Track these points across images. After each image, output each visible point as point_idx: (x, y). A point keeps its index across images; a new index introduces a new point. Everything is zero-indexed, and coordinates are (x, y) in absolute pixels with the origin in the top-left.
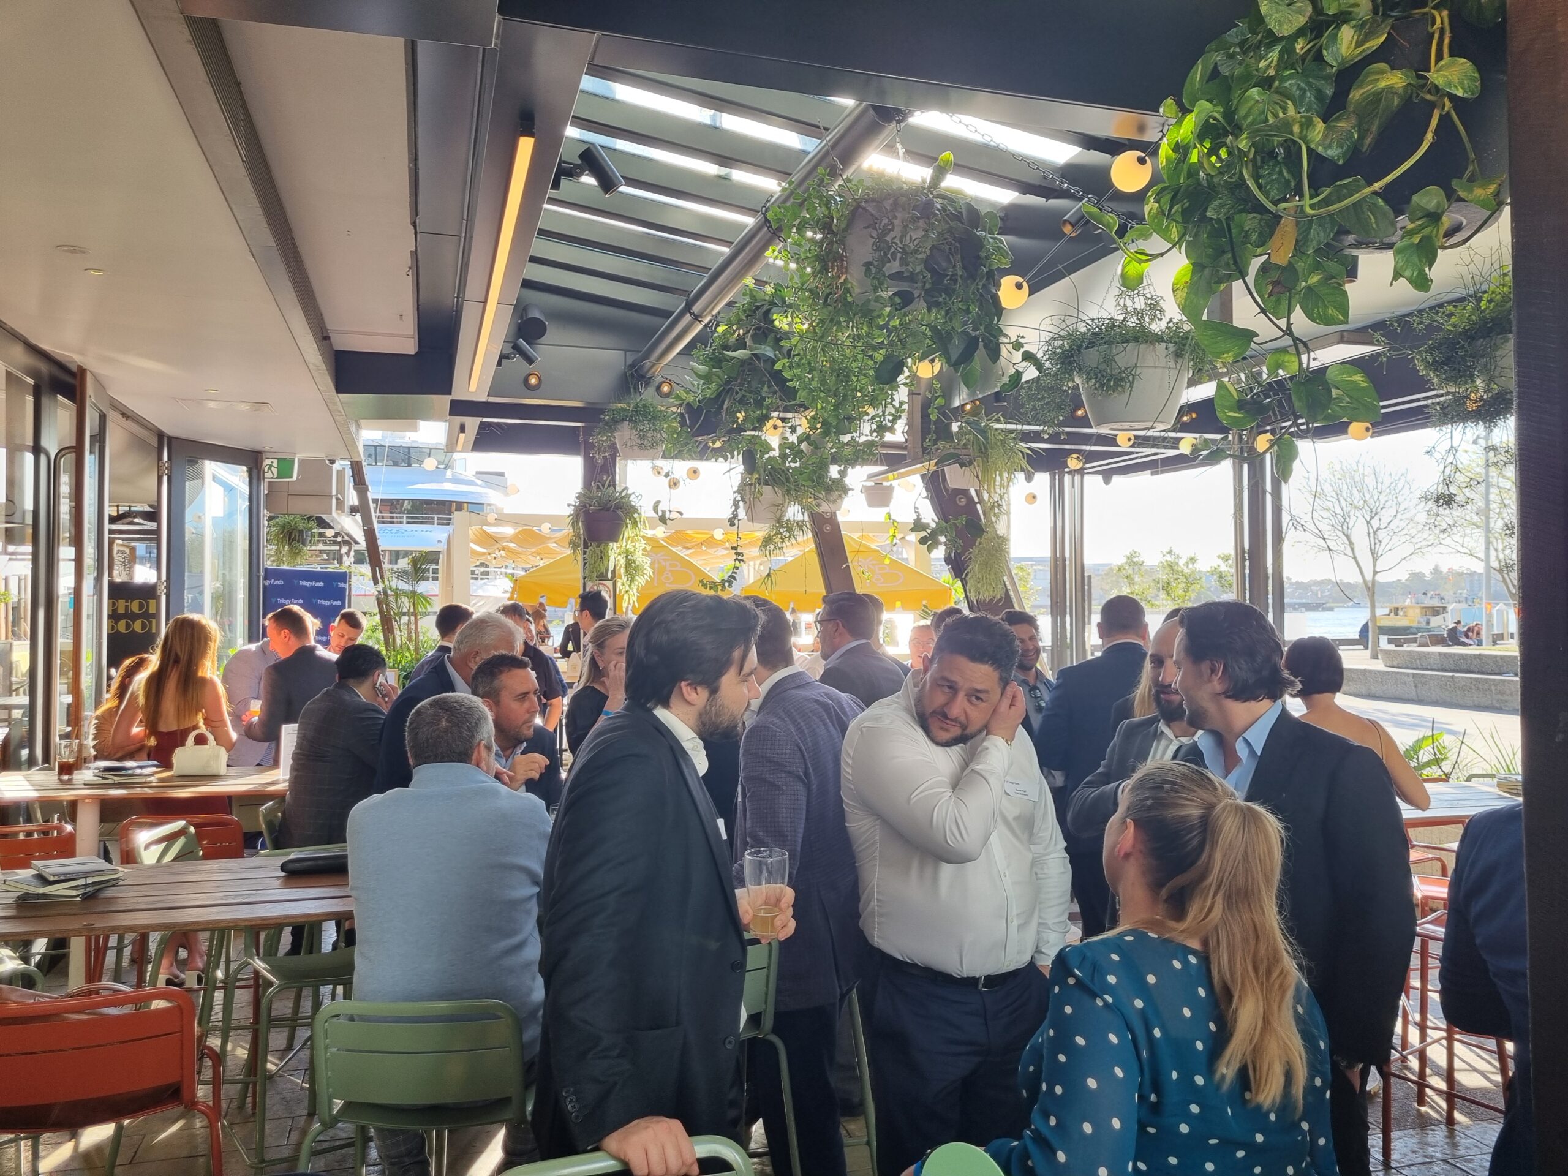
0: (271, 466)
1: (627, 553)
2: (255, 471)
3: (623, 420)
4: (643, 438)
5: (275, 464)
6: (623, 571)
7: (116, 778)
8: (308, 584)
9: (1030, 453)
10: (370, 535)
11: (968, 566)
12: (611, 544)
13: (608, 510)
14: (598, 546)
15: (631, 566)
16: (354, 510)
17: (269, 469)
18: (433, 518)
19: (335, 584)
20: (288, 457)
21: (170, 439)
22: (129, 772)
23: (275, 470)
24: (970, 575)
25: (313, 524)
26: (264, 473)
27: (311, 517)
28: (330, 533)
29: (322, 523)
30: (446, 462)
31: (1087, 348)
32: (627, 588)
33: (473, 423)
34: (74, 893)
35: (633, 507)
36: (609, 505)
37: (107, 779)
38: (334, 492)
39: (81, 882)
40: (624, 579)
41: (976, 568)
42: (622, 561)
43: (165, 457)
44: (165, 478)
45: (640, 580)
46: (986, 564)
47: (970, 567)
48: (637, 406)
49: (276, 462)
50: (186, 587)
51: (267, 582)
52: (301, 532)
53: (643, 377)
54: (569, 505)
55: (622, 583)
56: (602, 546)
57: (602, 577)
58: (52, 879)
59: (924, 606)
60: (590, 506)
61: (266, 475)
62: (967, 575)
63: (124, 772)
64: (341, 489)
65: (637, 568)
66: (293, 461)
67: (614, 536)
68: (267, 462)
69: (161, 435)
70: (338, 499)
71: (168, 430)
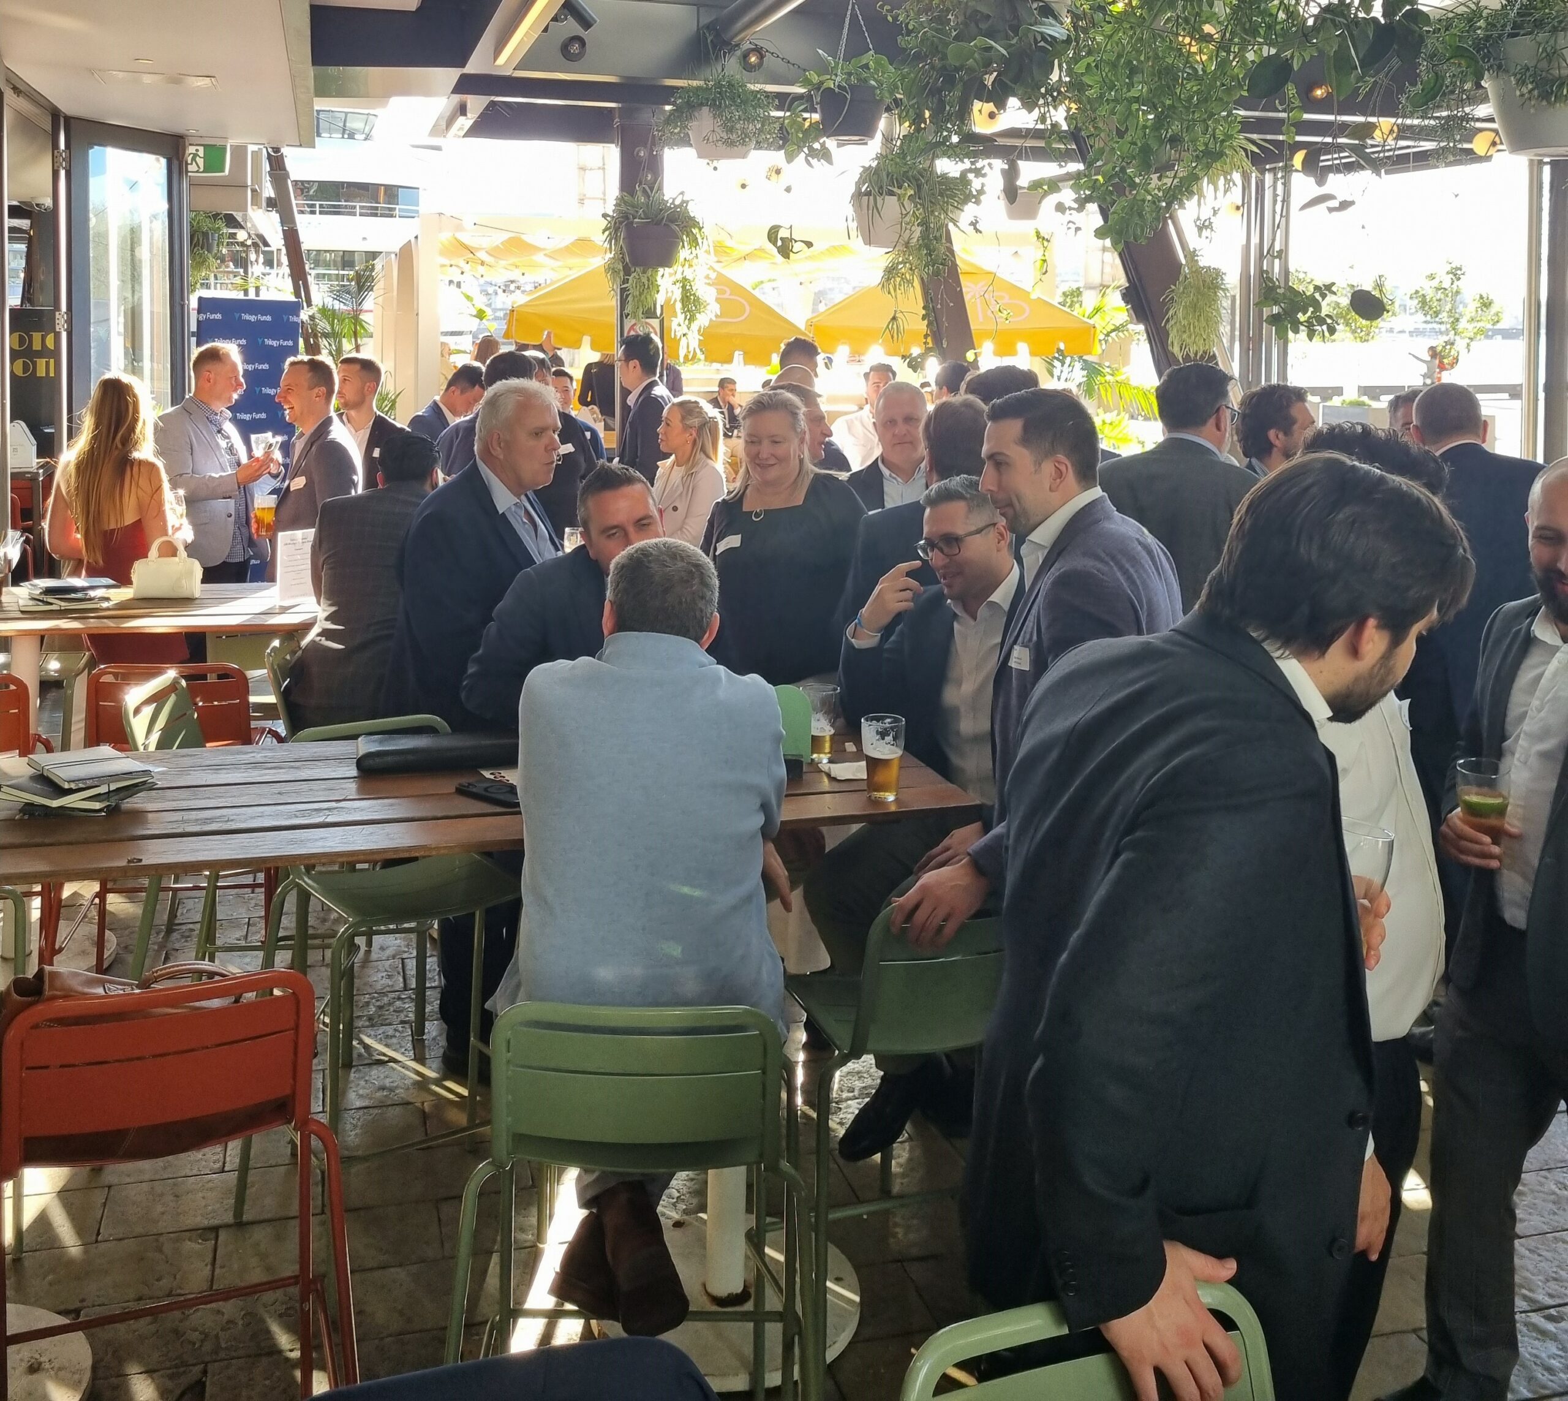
0: (195, 155)
1: (685, 283)
2: (175, 163)
3: (702, 105)
4: (731, 130)
5: (201, 153)
6: (679, 306)
7: (63, 604)
8: (253, 318)
9: (1257, 151)
10: (292, 238)
11: (1168, 310)
12: (661, 270)
13: (658, 223)
14: (644, 272)
15: (690, 302)
16: (271, 203)
17: (194, 159)
18: (355, 207)
19: (285, 318)
20: (219, 142)
21: (68, 119)
22: (79, 595)
23: (200, 161)
24: (1172, 322)
25: (220, 223)
26: (187, 164)
27: (218, 214)
28: (241, 235)
29: (231, 221)
30: (367, 130)
31: (1512, 35)
32: (685, 330)
33: (477, 104)
34: (97, 806)
35: (693, 219)
36: (659, 217)
37: (51, 604)
38: (249, 183)
39: (103, 789)
40: (681, 317)
41: (1180, 315)
42: (677, 294)
43: (62, 146)
44: (63, 173)
45: (703, 320)
46: (1194, 307)
47: (1170, 313)
48: (718, 85)
49: (201, 149)
50: (92, 321)
51: (202, 317)
52: (205, 235)
53: (727, 43)
54: (605, 216)
55: (677, 324)
56: (650, 272)
57: (650, 314)
58: (66, 786)
59: (1059, 350)
60: (634, 218)
61: (190, 168)
62: (1168, 320)
63: (73, 596)
64: (257, 177)
65: (697, 301)
66: (223, 149)
67: (666, 258)
68: (191, 150)
69: (56, 115)
70: (254, 191)
71: (67, 107)
